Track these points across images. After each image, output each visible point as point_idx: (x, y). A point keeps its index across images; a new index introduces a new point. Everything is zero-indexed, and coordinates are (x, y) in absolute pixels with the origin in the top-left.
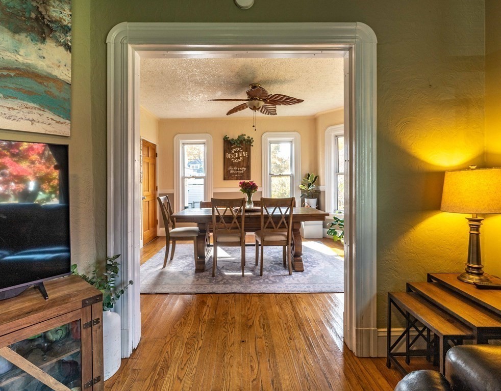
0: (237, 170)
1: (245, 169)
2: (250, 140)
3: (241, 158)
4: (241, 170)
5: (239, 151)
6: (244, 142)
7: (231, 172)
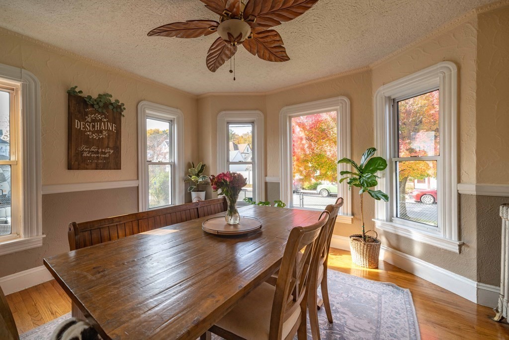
0: (97, 152)
1: (112, 151)
2: (120, 107)
3: (105, 133)
4: (105, 153)
5: (100, 121)
6: (111, 107)
7: (85, 154)
